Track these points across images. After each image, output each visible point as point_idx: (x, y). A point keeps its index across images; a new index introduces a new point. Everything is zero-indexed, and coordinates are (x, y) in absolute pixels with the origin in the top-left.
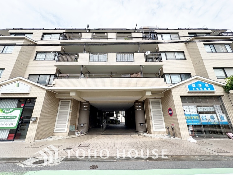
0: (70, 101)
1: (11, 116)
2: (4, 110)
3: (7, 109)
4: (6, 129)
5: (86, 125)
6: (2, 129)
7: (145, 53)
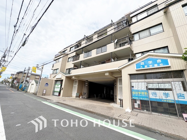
0: (77, 80)
5: (86, 94)
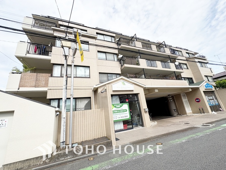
1: (123, 110)
2: (115, 105)
3: (117, 104)
4: (119, 122)
6: (117, 122)
7: (175, 63)
